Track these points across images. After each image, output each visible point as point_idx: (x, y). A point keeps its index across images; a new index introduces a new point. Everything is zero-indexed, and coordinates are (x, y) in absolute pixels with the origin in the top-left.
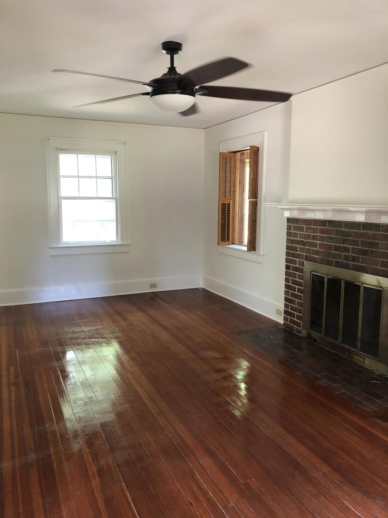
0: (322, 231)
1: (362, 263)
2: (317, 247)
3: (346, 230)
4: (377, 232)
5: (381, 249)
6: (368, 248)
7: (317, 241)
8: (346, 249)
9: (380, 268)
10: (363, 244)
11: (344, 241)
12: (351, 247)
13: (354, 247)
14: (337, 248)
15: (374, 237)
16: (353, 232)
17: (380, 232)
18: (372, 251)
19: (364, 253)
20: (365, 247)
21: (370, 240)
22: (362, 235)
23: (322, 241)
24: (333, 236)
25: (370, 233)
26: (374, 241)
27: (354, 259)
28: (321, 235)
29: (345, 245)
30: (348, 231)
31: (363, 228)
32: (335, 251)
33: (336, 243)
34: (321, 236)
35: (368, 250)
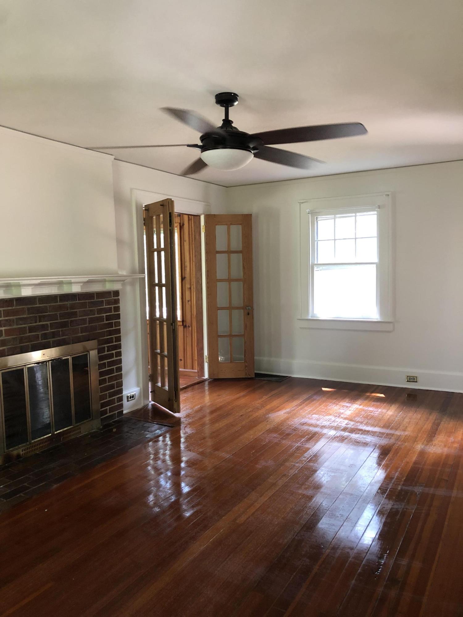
0: (7, 313)
1: (63, 336)
2: (2, 336)
3: (41, 305)
4: (74, 302)
5: (79, 317)
6: (67, 319)
7: (2, 328)
8: (44, 327)
9: (81, 335)
10: (62, 316)
11: (41, 319)
12: (48, 323)
13: (52, 322)
14: (31, 329)
15: (72, 307)
16: (50, 306)
17: (76, 302)
18: (72, 321)
19: (63, 325)
20: (65, 319)
21: (68, 311)
22: (60, 307)
23: (10, 325)
24: (25, 316)
25: (67, 304)
26: (72, 311)
27: (54, 335)
28: (7, 318)
29: (41, 323)
30: (44, 306)
31: (61, 301)
32: (29, 333)
33: (31, 323)
34: (7, 320)
35: (68, 321)
